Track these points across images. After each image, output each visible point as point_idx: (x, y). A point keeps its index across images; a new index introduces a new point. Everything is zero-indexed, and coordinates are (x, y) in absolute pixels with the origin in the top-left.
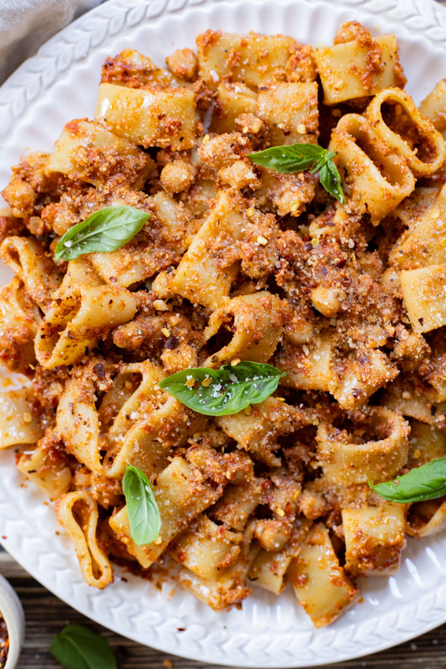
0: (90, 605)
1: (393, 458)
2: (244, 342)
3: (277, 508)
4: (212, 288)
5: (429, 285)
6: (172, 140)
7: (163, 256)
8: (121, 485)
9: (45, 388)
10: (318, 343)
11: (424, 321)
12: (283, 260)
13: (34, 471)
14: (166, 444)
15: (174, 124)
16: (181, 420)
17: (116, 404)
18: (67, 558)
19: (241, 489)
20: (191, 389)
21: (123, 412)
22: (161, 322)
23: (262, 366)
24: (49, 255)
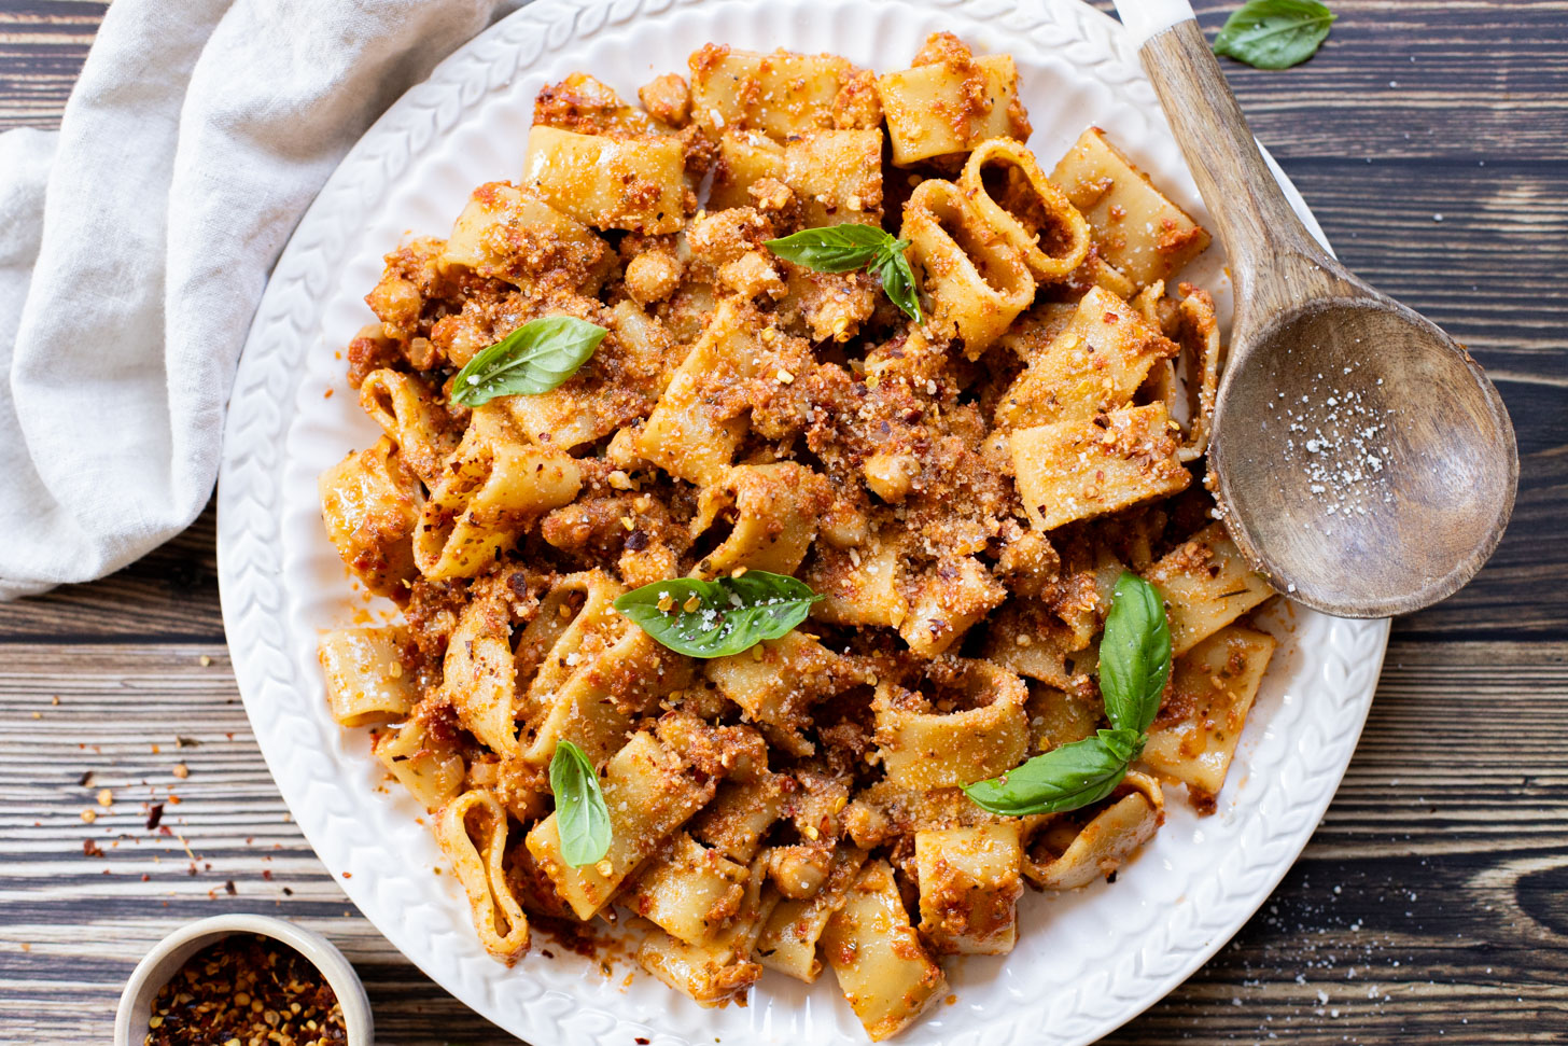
0: (489, 995)
1: (1000, 742)
2: (753, 536)
3: (806, 825)
4: (704, 451)
5: (1056, 452)
6: (645, 218)
7: (627, 403)
8: (547, 774)
9: (425, 620)
10: (876, 548)
11: (1048, 510)
12: (818, 409)
13: (403, 758)
14: (623, 708)
15: (649, 190)
16: (649, 665)
17: (542, 642)
18: (452, 914)
19: (746, 790)
20: (666, 615)
21: (554, 655)
22: (619, 507)
23: (781, 580)
24: (441, 403)
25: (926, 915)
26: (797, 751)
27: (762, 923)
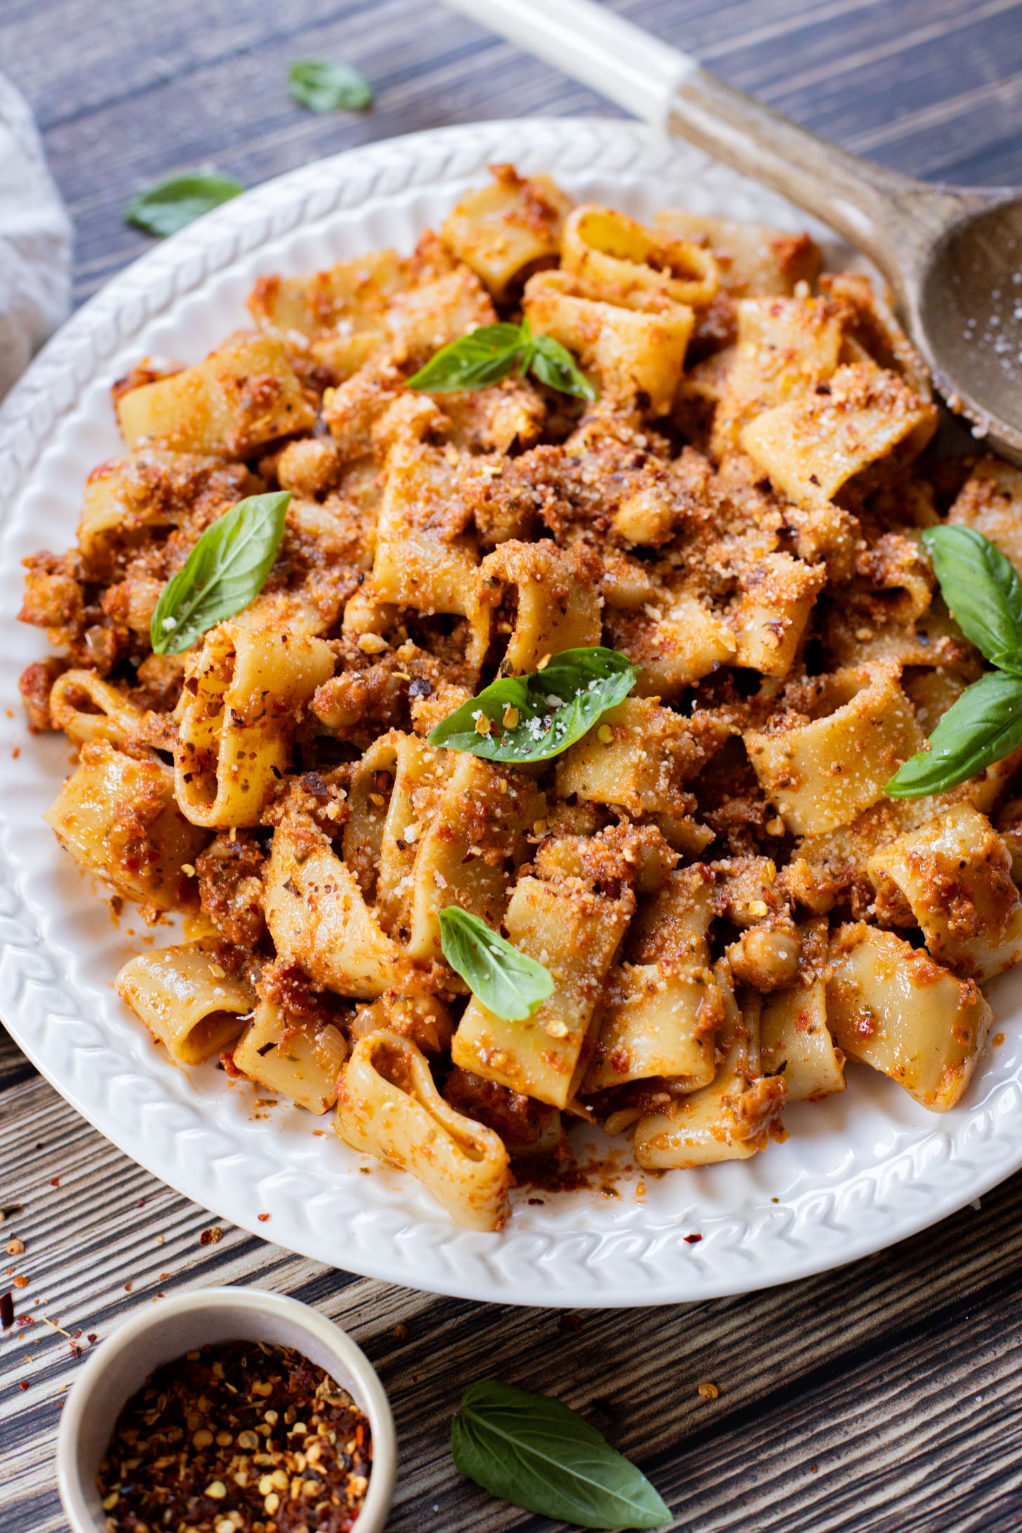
0: (493, 1273)
1: (900, 726)
2: (541, 608)
3: (747, 905)
4: (446, 565)
5: (797, 426)
6: (274, 418)
7: (341, 578)
9: (226, 900)
10: (669, 596)
11: (820, 478)
12: (541, 487)
13: (270, 1046)
14: (491, 857)
15: (267, 383)
16: (496, 791)
17: (368, 844)
18: (404, 1207)
19: (666, 895)
20: (489, 737)
21: (389, 840)
22: (385, 667)
23: (591, 655)
24: (142, 689)
25: (927, 924)
26: (695, 841)
27: (755, 1039)
